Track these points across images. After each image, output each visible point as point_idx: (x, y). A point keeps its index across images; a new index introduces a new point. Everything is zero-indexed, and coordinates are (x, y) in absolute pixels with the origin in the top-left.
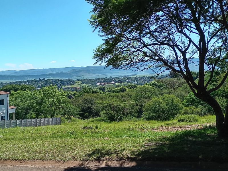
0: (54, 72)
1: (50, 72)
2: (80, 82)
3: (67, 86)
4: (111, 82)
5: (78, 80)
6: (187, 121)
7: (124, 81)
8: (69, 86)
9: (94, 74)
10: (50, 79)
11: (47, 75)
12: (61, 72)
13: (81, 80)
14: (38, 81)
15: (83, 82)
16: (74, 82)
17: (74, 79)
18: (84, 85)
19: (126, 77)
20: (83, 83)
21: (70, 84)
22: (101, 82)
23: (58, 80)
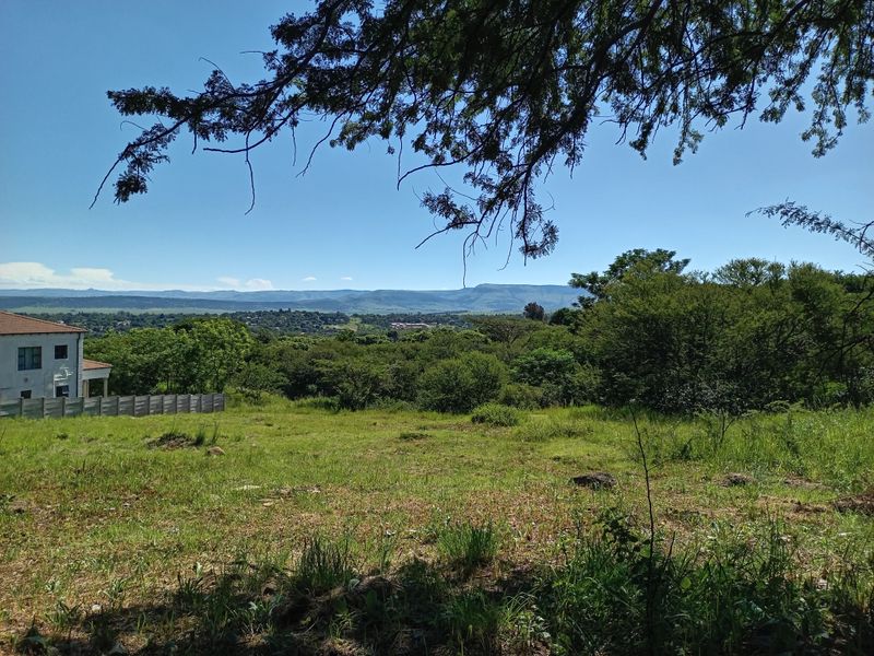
0: (312, 298)
1: (305, 298)
2: (359, 320)
3: (332, 327)
4: (419, 322)
5: (356, 315)
6: (491, 421)
7: (444, 322)
8: (337, 327)
9: (390, 305)
10: (301, 310)
11: (296, 304)
12: (325, 299)
13: (360, 317)
14: (277, 314)
15: (365, 319)
16: (347, 320)
17: (348, 313)
18: (367, 326)
19: (447, 314)
20: (364, 321)
21: (339, 323)
22: (399, 321)
23: (317, 313)
